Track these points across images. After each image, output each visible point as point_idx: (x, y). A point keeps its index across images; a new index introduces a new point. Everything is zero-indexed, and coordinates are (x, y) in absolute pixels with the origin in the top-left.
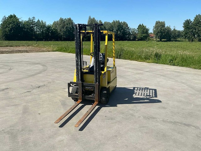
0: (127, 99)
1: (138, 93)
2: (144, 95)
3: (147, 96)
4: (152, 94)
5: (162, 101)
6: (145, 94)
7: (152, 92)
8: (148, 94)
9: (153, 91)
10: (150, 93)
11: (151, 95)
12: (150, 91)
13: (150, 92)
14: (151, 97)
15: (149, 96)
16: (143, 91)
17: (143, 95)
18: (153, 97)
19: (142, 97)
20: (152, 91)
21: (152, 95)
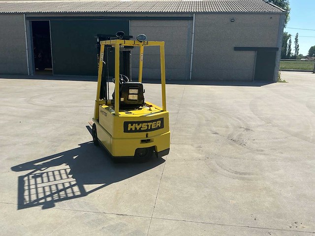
0: (75, 157)
1: (64, 176)
2: (48, 176)
3: (41, 176)
4: (29, 185)
5: (10, 170)
6: (45, 179)
7: (29, 189)
8: (39, 180)
9: (27, 198)
10: (36, 184)
11: (32, 181)
12: (37, 193)
13: (36, 188)
14: (30, 173)
15: (35, 177)
16: (54, 188)
17: (50, 174)
18: (28, 175)
19: (51, 169)
20: (30, 195)
21: (29, 180)
